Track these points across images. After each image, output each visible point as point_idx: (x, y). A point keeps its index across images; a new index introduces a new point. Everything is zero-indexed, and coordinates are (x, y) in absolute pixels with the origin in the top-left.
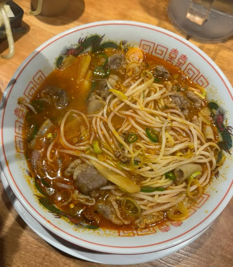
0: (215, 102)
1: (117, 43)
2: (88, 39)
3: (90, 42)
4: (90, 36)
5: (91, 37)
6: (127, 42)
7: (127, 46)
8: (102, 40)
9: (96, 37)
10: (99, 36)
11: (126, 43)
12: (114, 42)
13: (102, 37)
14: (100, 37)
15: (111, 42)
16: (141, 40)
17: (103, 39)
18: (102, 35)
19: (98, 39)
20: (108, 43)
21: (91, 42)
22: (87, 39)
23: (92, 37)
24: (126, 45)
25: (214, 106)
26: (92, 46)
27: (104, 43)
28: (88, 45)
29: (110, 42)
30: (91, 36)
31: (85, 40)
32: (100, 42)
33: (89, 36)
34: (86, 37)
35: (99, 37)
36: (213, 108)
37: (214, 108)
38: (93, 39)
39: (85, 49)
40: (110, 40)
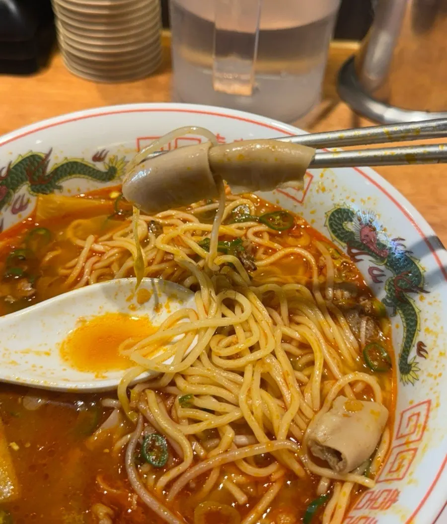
0: (342, 207)
1: (86, 160)
2: (15, 166)
3: (22, 173)
4: (18, 159)
5: (20, 162)
6: (108, 152)
7: (111, 160)
8: (48, 162)
9: (32, 159)
10: (39, 154)
11: (106, 154)
12: (79, 161)
13: (48, 155)
14: (43, 156)
15: (71, 161)
16: (139, 139)
17: (49, 160)
18: (46, 151)
19: (37, 161)
20: (65, 167)
21: (25, 172)
22: (11, 167)
23: (24, 160)
24: (107, 160)
25: (343, 216)
26: (28, 182)
27: (56, 166)
28: (17, 181)
29: (70, 163)
30: (20, 159)
31: (9, 171)
32: (46, 167)
33: (15, 159)
34: (10, 164)
35: (40, 157)
36: (343, 222)
37: (346, 220)
38: (27, 164)
39: (14, 190)
40: (69, 158)
